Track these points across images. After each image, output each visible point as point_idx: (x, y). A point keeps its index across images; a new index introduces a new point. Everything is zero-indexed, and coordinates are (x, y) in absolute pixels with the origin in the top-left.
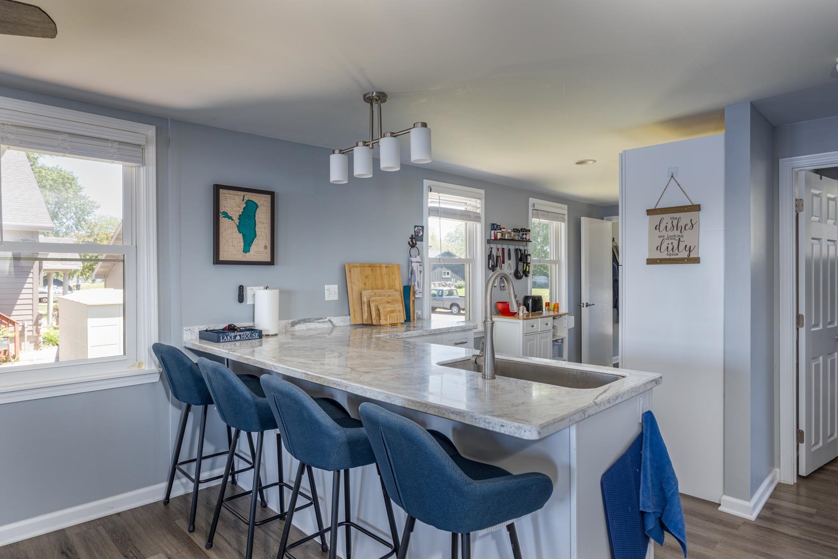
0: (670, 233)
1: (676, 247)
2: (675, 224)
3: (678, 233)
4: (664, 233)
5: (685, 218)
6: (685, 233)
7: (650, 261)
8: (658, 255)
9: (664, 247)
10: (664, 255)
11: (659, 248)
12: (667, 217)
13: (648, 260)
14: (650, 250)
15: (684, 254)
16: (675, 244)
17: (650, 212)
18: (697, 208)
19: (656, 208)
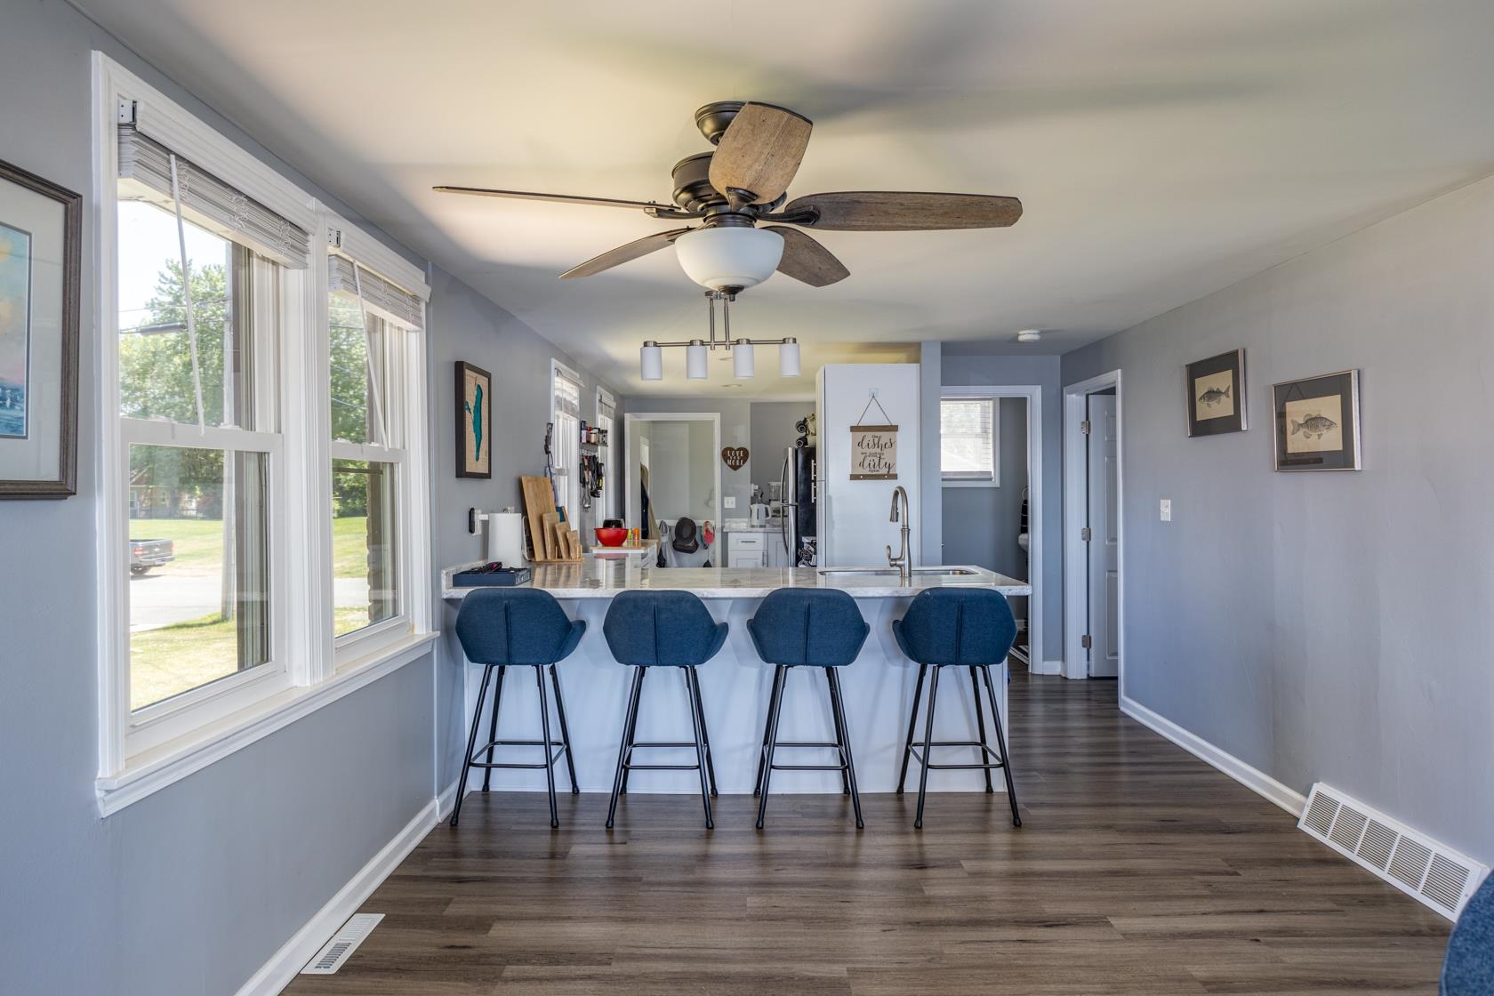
0: (872, 451)
1: (877, 464)
2: (876, 442)
3: (879, 451)
4: (866, 450)
5: (885, 436)
6: (885, 451)
7: (854, 477)
8: (861, 471)
9: (866, 464)
10: (866, 472)
11: (862, 465)
12: (869, 435)
13: (851, 476)
14: (853, 467)
15: (884, 471)
16: (877, 460)
17: (853, 429)
18: (894, 428)
19: (860, 425)
